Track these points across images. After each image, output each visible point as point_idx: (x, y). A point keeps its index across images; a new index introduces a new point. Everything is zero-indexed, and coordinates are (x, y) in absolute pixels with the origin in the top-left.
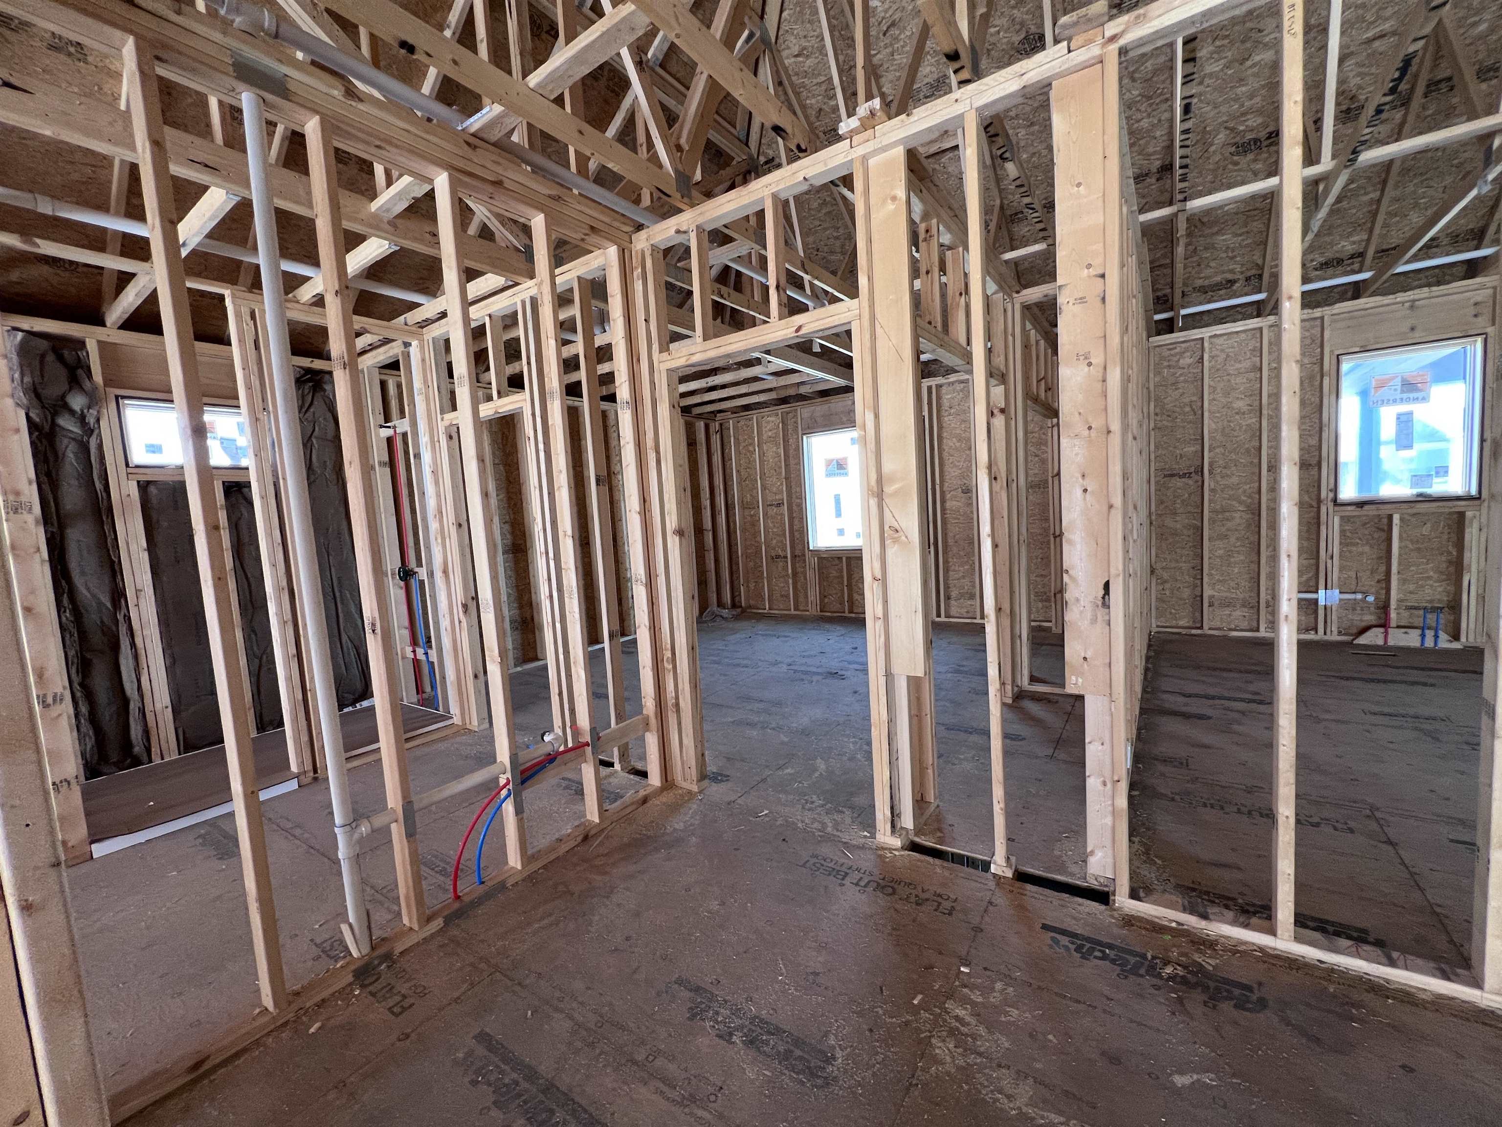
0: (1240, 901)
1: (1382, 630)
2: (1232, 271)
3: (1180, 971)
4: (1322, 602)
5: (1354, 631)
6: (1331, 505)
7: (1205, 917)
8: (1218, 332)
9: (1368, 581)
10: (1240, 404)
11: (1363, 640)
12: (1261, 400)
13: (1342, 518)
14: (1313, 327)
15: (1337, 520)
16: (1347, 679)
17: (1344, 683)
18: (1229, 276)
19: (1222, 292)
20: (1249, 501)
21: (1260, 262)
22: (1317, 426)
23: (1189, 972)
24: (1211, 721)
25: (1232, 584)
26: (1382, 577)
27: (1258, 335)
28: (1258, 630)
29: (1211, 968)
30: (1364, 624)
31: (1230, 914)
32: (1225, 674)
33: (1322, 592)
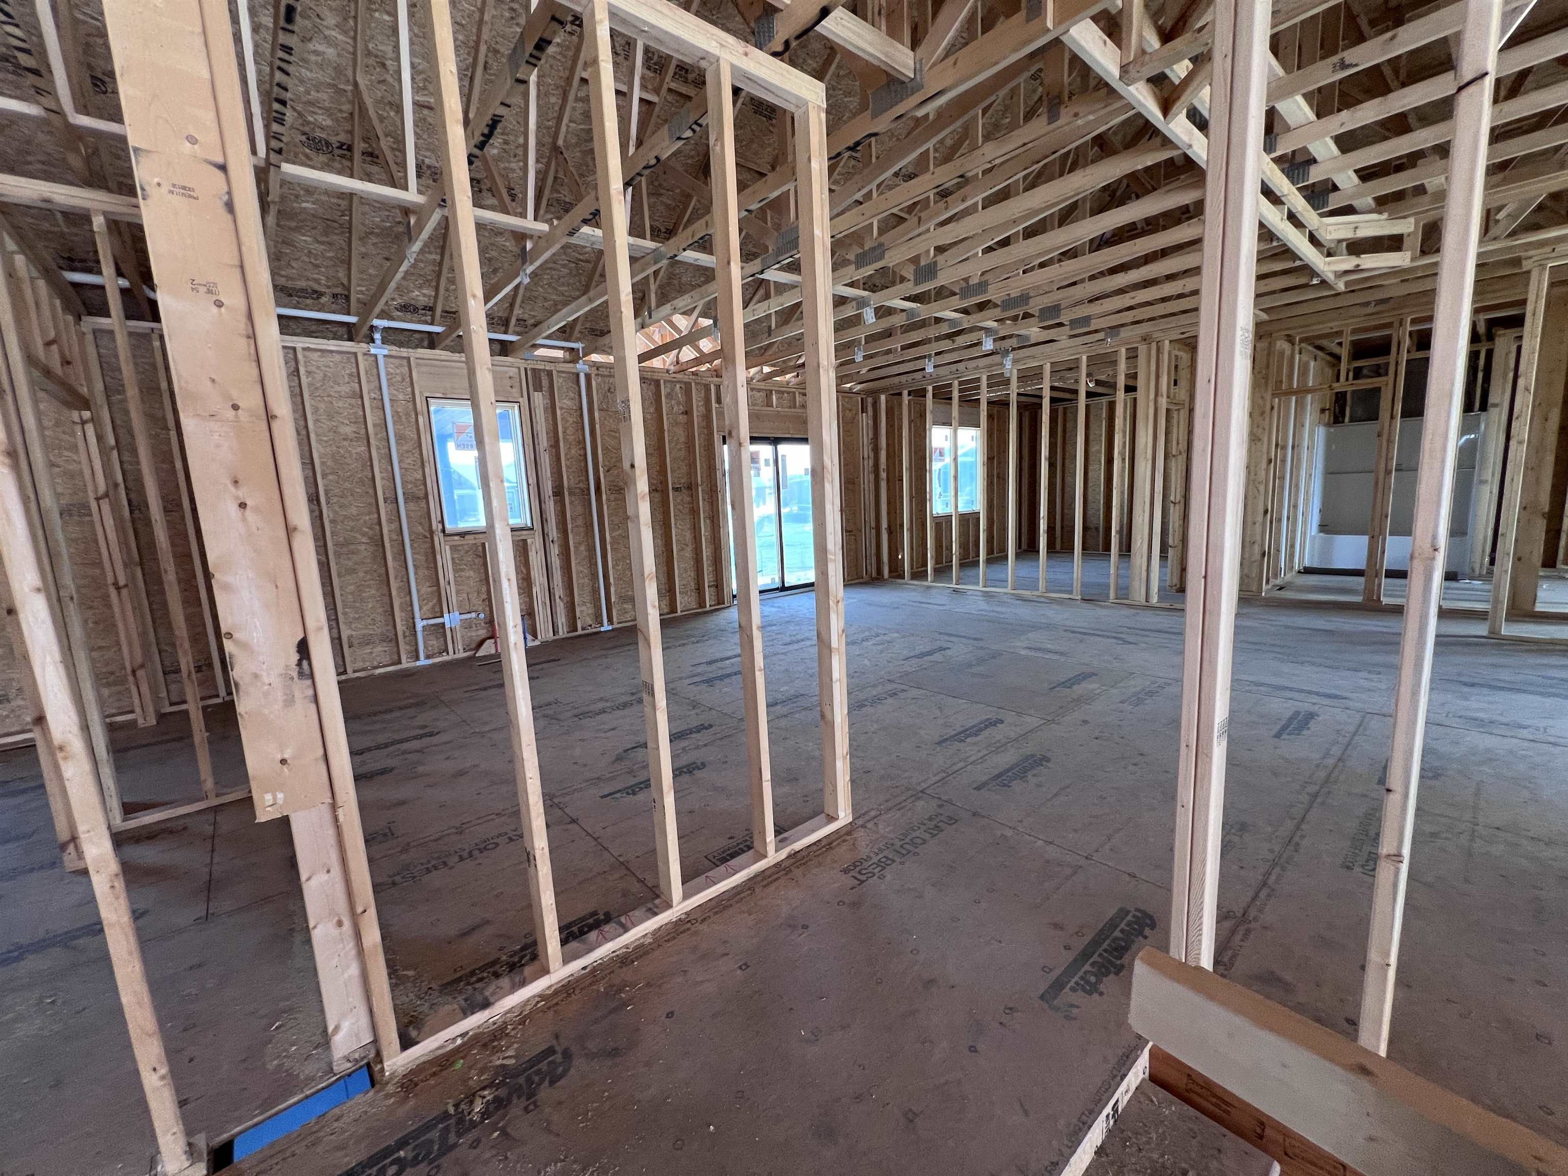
0: (504, 958)
1: (493, 641)
2: (317, 281)
3: (488, 1094)
4: (447, 626)
5: (474, 646)
6: (441, 535)
7: (486, 1005)
8: (312, 346)
9: (477, 602)
10: (348, 430)
11: (481, 653)
12: (366, 428)
13: (451, 547)
14: (401, 365)
15: (447, 548)
16: (485, 689)
17: (484, 693)
18: (316, 287)
19: (309, 301)
20: (371, 532)
21: (345, 282)
22: (419, 461)
23: (498, 1087)
24: (395, 772)
25: (369, 620)
26: (484, 596)
27: (353, 360)
28: (399, 662)
29: (513, 1061)
30: (480, 639)
31: (505, 982)
32: (388, 717)
33: (446, 615)
